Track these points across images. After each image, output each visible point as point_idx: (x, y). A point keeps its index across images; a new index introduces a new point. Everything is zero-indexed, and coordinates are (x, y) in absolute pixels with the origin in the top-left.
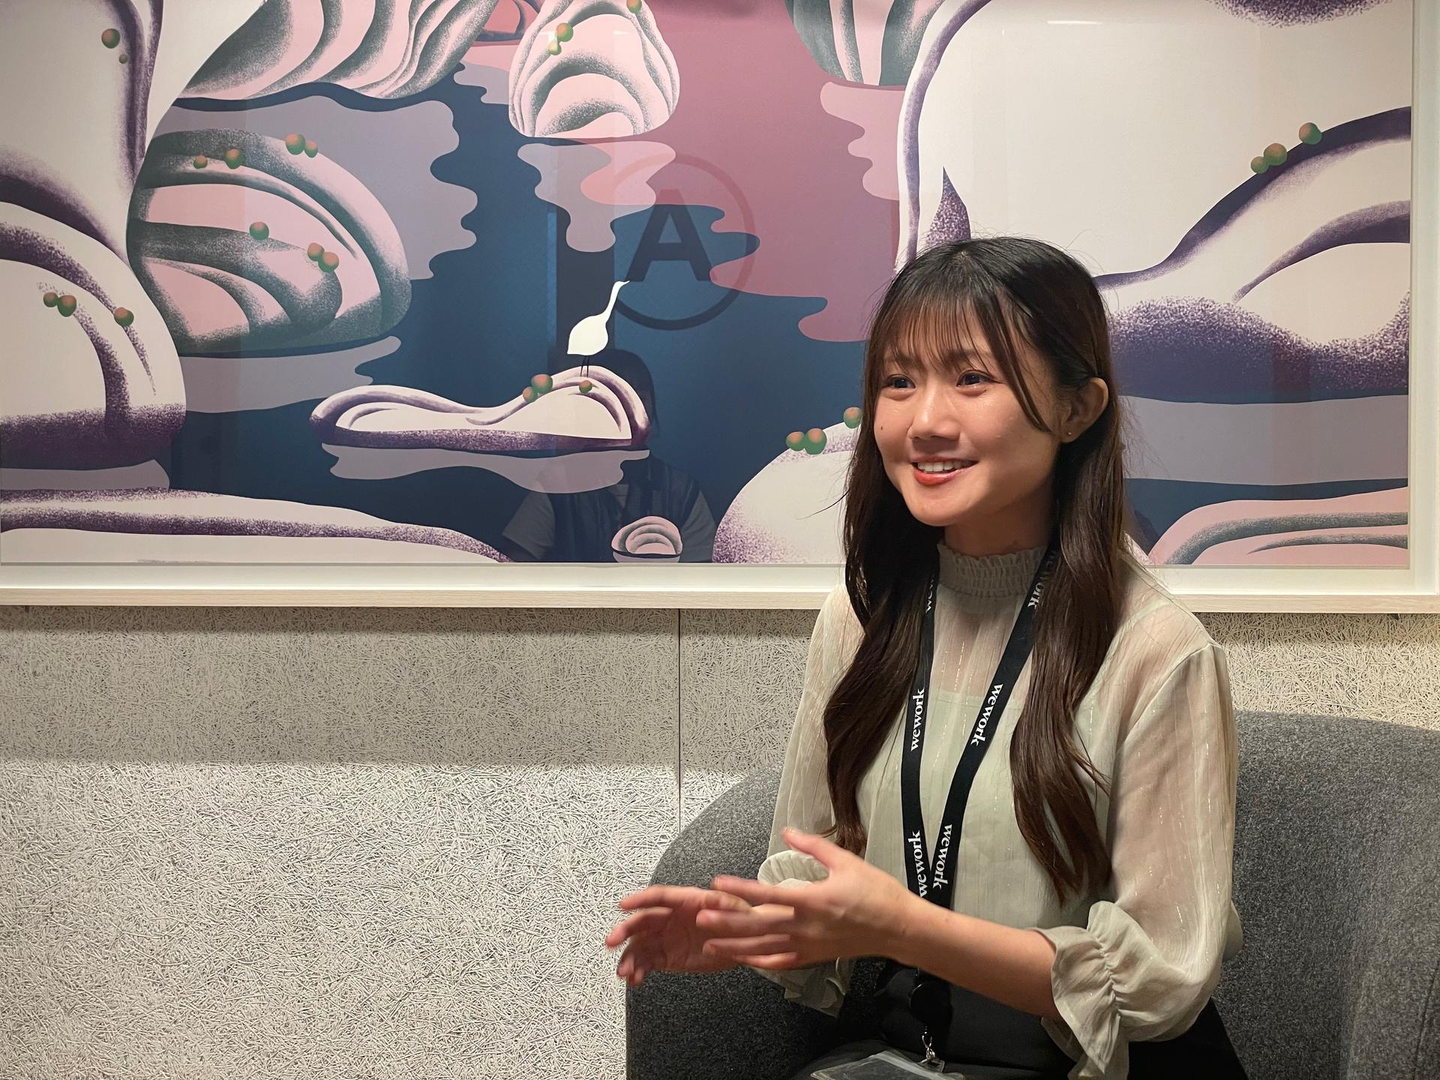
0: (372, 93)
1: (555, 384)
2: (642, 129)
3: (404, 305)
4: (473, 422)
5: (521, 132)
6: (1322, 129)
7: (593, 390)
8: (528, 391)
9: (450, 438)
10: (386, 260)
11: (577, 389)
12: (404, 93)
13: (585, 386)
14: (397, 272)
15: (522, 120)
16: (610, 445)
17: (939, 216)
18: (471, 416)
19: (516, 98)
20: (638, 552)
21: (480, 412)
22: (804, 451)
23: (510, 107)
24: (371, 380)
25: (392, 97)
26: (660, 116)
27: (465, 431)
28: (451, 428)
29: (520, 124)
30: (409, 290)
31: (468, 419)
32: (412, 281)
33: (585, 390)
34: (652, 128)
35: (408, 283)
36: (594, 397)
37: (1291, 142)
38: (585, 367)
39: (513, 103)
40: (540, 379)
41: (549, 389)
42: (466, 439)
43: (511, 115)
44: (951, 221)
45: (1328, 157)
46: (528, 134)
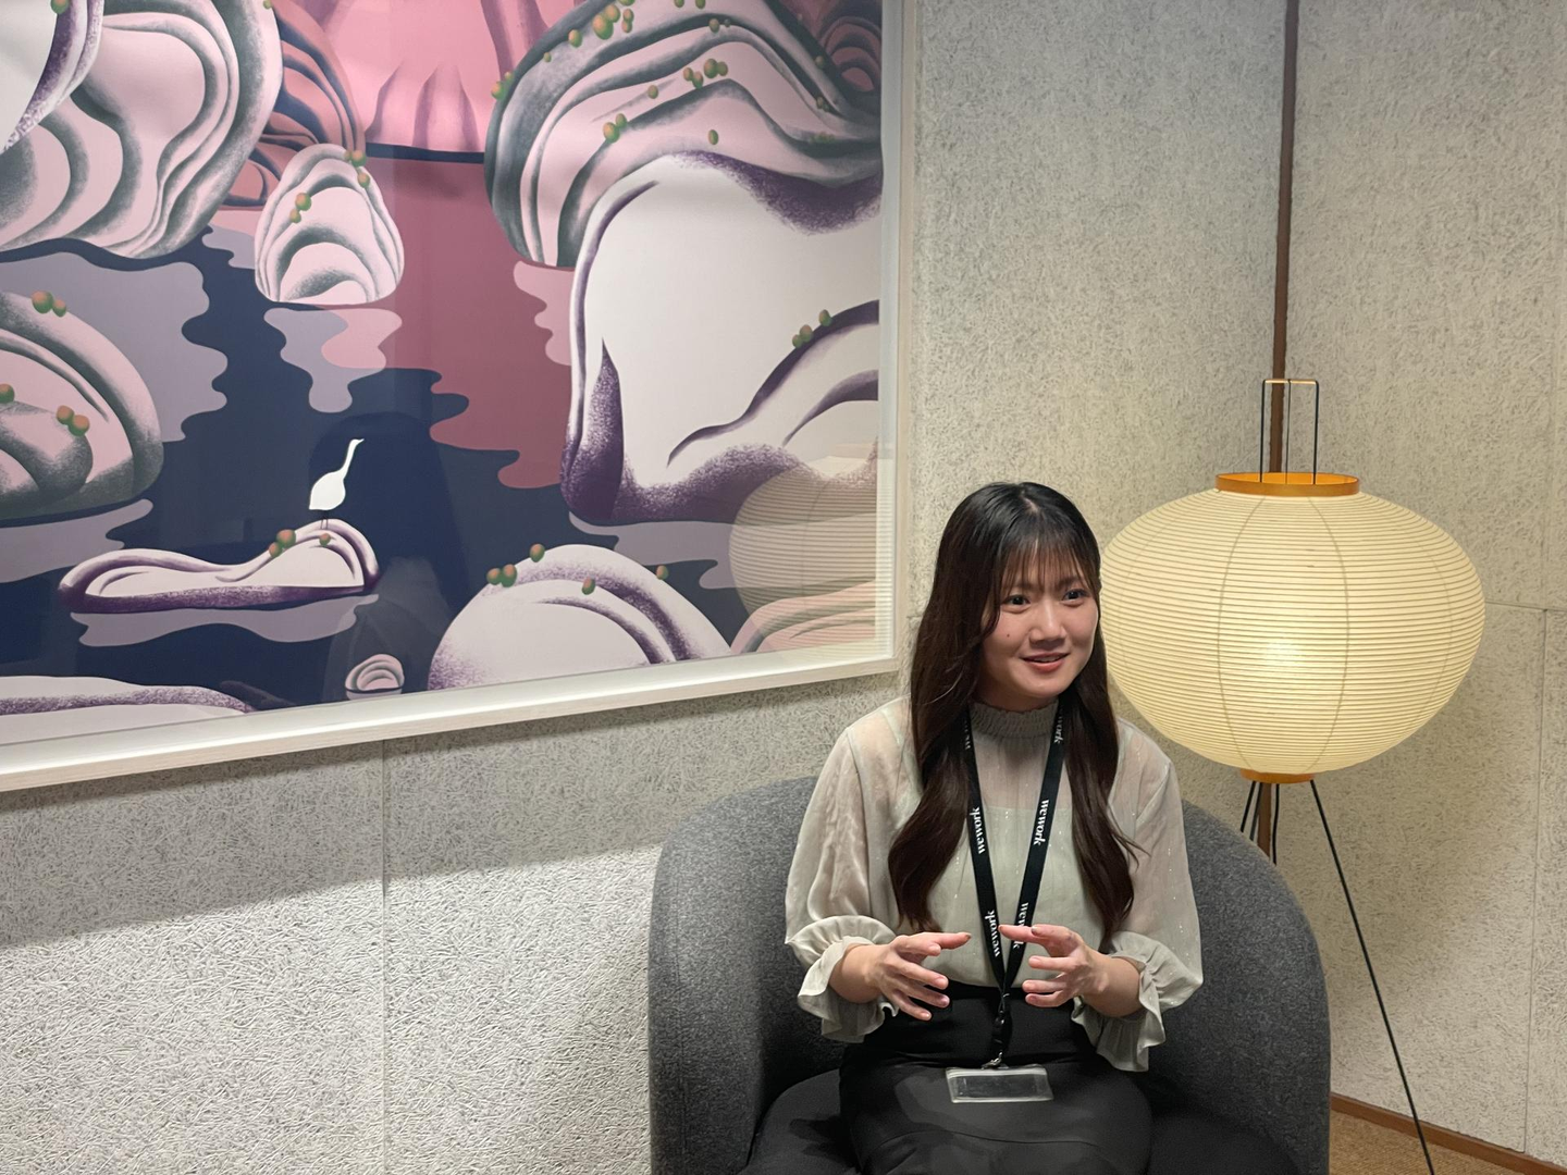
0: (122, 252)
1: (298, 538)
2: (373, 298)
3: (156, 467)
4: (223, 580)
5: (267, 296)
6: (832, 314)
7: (331, 543)
8: (273, 547)
9: (200, 597)
10: (138, 423)
11: (317, 542)
12: (154, 253)
13: (323, 539)
14: (149, 434)
15: (267, 286)
16: (345, 592)
17: (599, 379)
18: (221, 574)
19: (262, 264)
20: (367, 689)
21: (228, 570)
22: (500, 585)
23: (256, 272)
24: (122, 544)
25: (142, 257)
26: (388, 287)
27: (215, 589)
28: (201, 587)
29: (265, 286)
30: (161, 453)
31: (217, 578)
32: (164, 444)
33: (325, 543)
34: (382, 296)
35: (161, 445)
36: (333, 548)
37: (815, 325)
38: (325, 521)
39: (259, 267)
40: (284, 535)
41: (292, 543)
42: (215, 597)
43: (257, 279)
44: (608, 384)
45: (835, 337)
46: (273, 298)
